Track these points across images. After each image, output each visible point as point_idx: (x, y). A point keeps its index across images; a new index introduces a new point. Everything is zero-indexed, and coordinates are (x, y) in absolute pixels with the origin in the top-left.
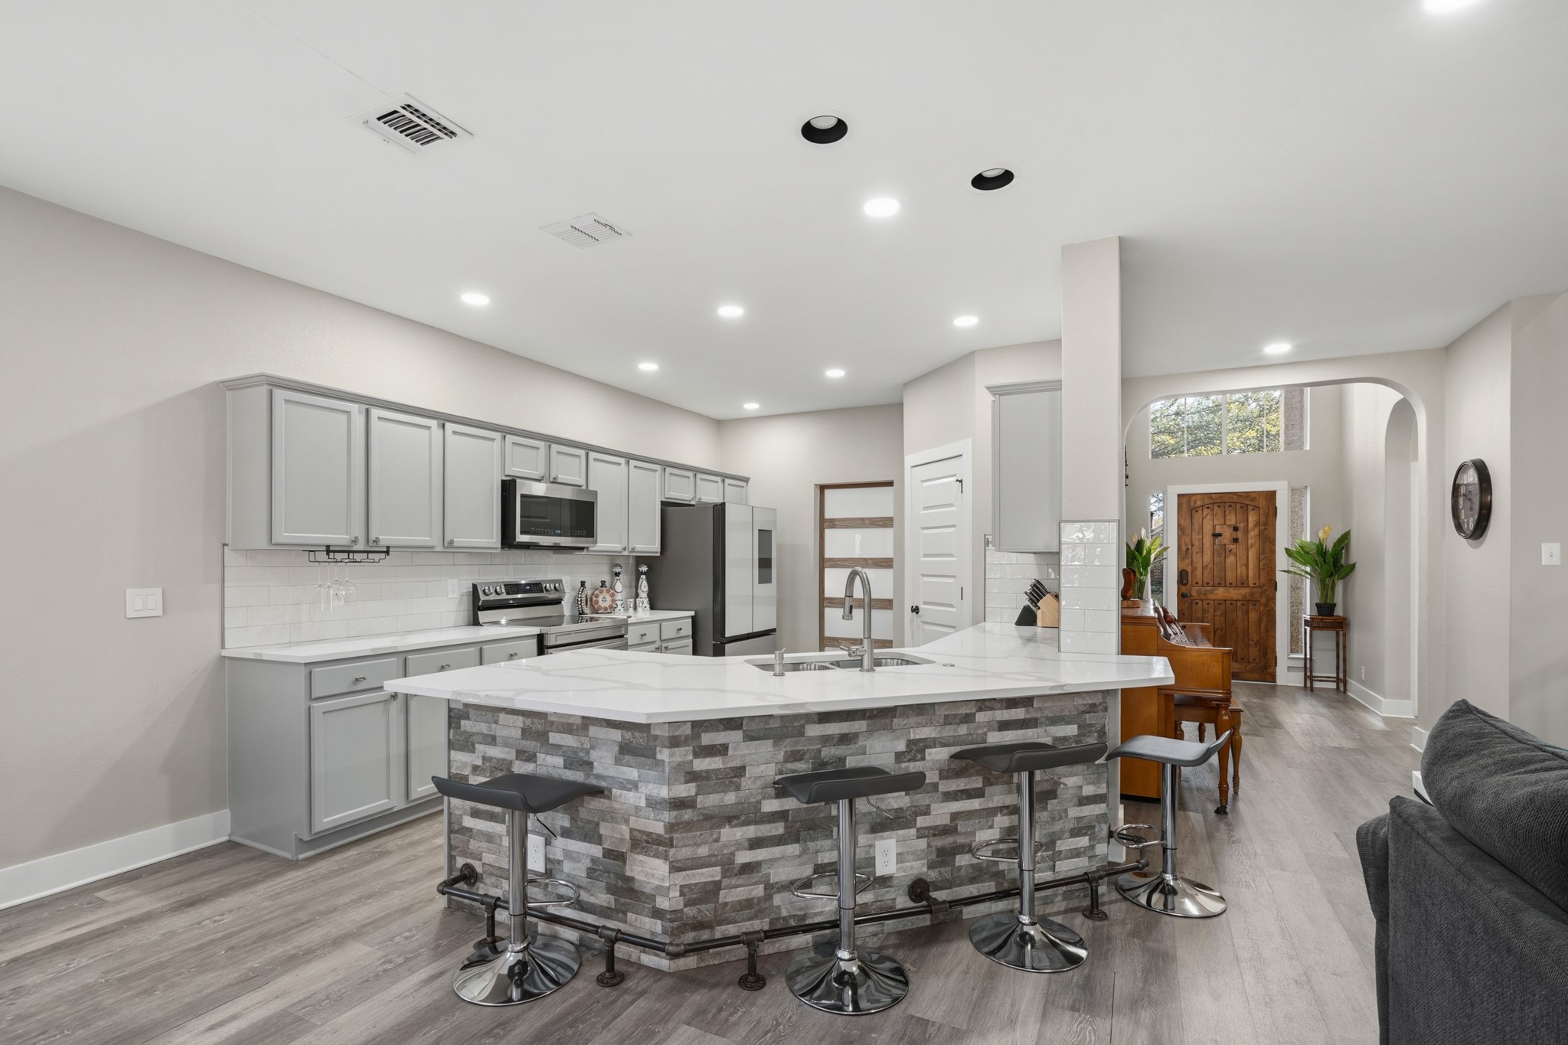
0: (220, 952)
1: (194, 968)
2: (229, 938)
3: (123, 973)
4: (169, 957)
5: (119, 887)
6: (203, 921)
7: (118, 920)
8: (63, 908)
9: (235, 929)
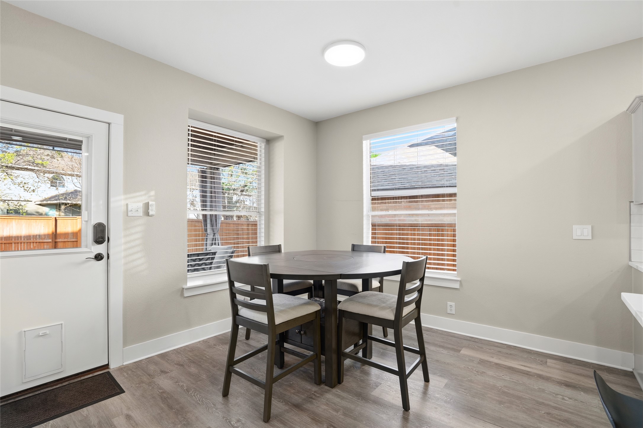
0: (542, 411)
1: (525, 408)
2: (555, 409)
3: (507, 391)
4: (527, 398)
5: (559, 362)
6: (559, 395)
7: (537, 373)
8: (533, 358)
9: (563, 408)
